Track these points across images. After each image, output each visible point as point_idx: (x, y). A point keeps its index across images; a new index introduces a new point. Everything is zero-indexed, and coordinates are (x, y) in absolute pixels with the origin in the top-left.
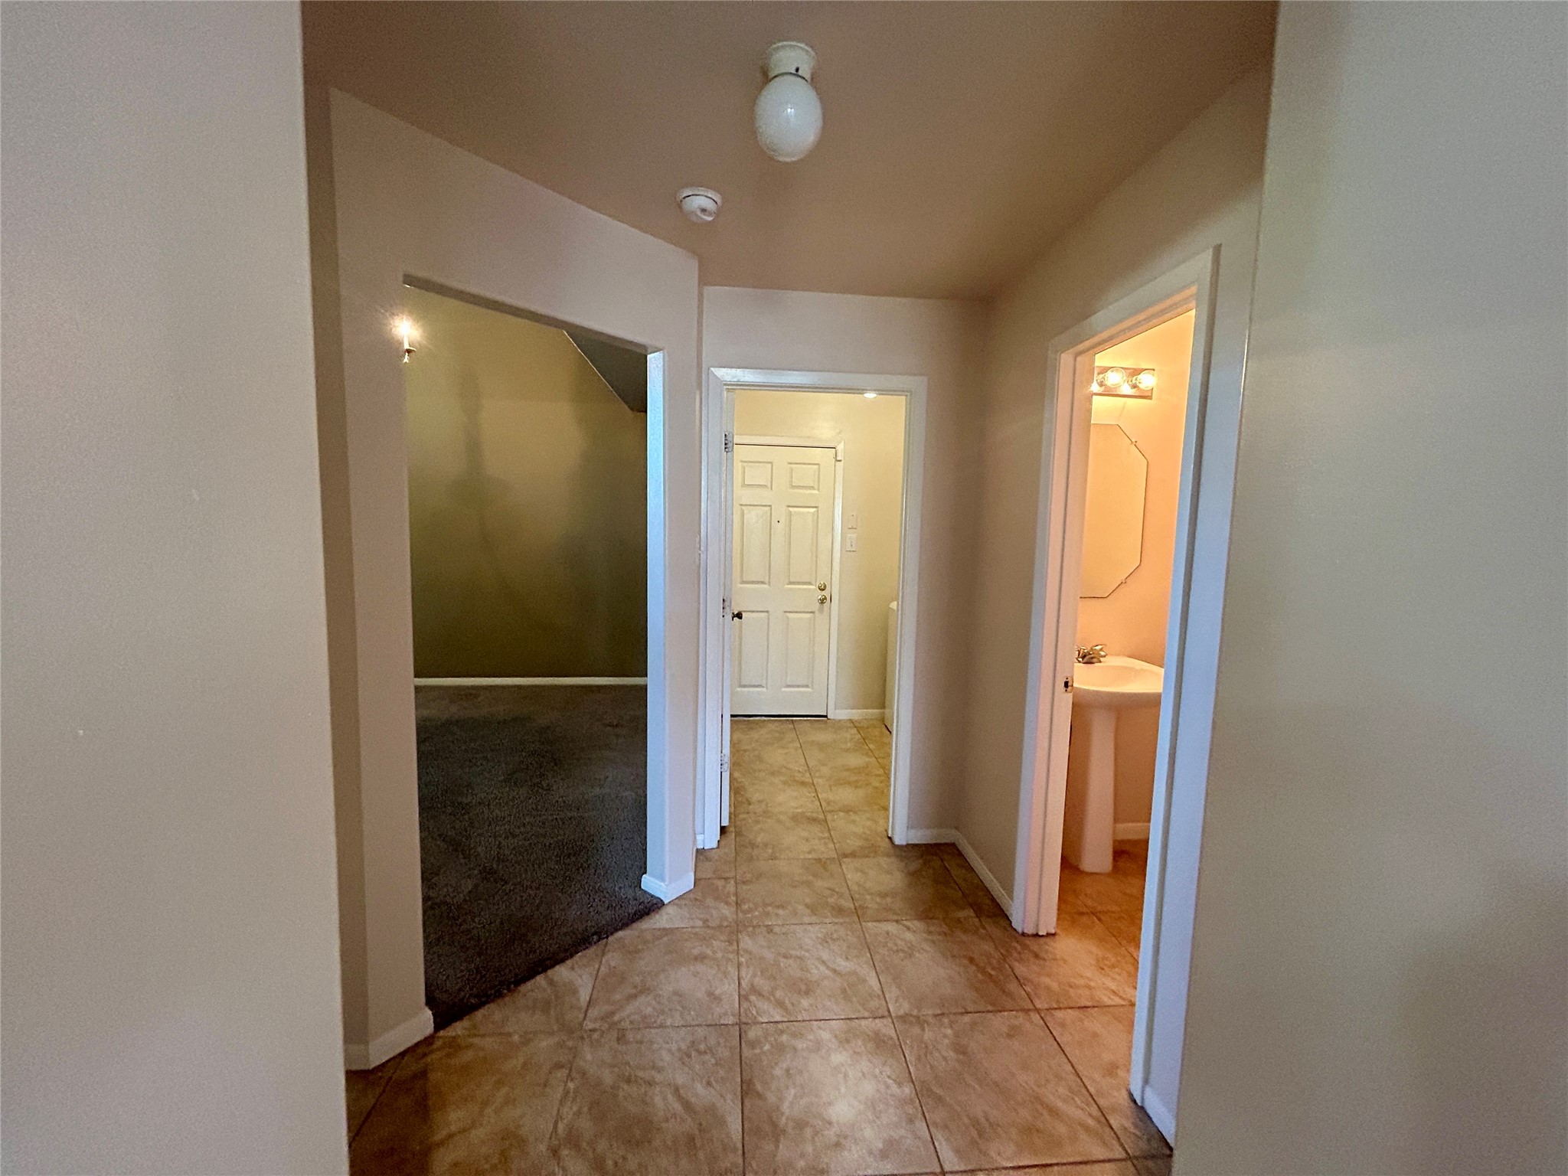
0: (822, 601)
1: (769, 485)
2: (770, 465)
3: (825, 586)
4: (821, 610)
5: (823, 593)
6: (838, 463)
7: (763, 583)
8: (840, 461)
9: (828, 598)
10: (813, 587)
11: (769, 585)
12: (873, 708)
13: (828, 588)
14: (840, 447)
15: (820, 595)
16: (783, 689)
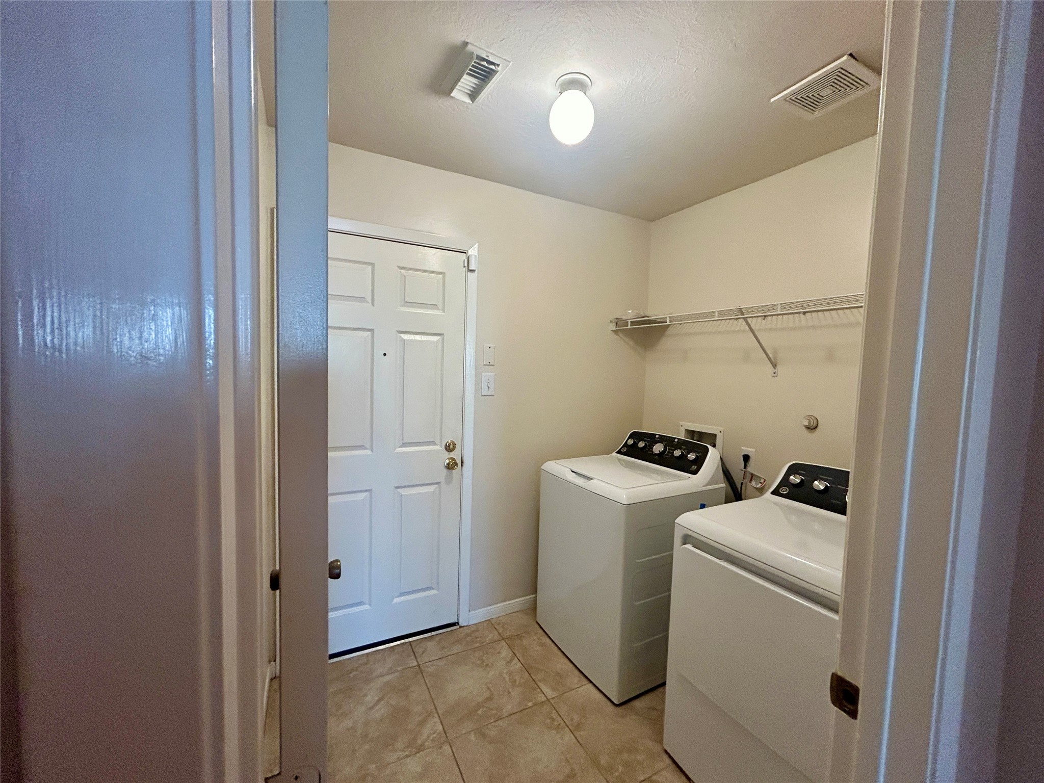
0: (451, 466)
1: (369, 299)
2: (370, 267)
3: (454, 445)
4: (449, 480)
5: (452, 455)
6: (469, 274)
7: (361, 447)
8: (473, 271)
9: (460, 464)
10: (437, 447)
11: (372, 451)
12: (520, 597)
13: (458, 447)
14: (473, 252)
15: (445, 457)
16: (396, 600)
